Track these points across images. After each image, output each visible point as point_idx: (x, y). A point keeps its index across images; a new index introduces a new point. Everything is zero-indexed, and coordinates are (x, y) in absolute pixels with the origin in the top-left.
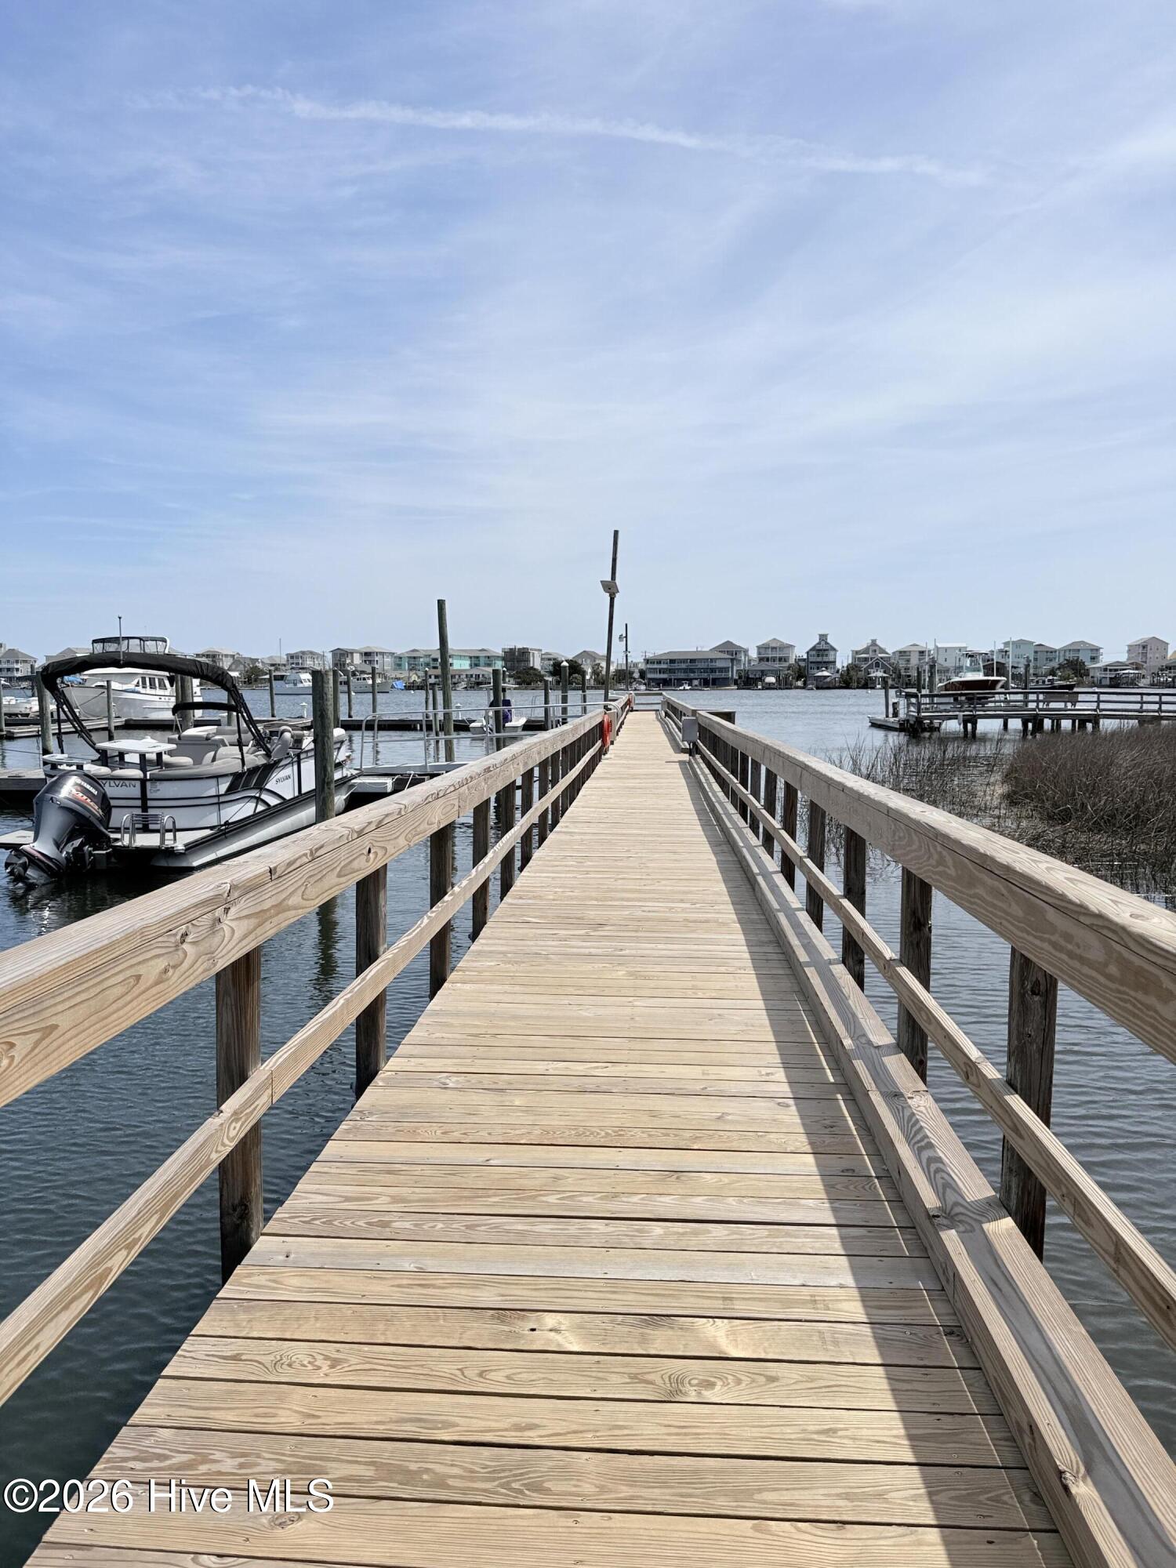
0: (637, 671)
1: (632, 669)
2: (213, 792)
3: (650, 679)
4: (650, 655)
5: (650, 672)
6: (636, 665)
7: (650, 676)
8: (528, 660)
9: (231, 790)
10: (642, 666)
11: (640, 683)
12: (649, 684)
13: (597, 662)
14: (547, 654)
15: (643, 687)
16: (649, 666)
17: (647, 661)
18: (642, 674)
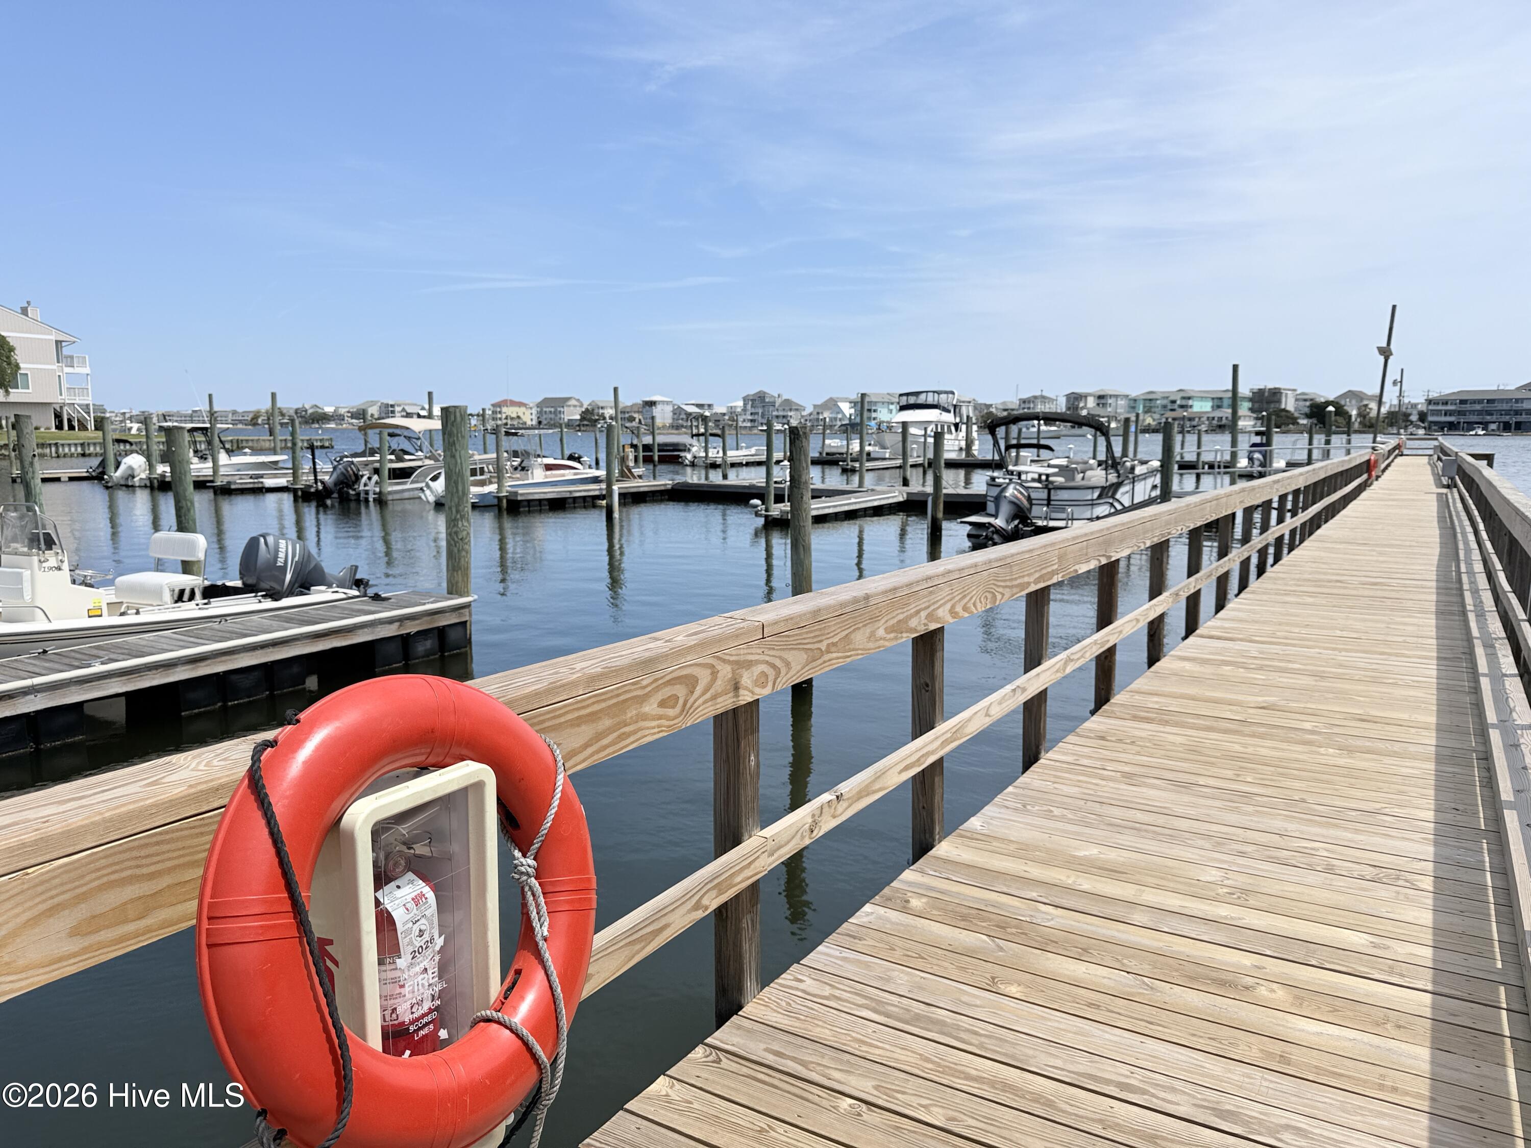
0: (1415, 412)
1: (1409, 411)
2: (1089, 497)
3: (1431, 422)
4: (1434, 395)
5: (1433, 415)
6: (1414, 406)
7: (1430, 418)
8: (1279, 401)
9: (1100, 497)
10: (1422, 407)
11: (1418, 427)
12: (1430, 428)
13: (1365, 402)
14: (1303, 394)
15: (1421, 432)
16: (1431, 407)
17: (1430, 402)
18: (1422, 417)
